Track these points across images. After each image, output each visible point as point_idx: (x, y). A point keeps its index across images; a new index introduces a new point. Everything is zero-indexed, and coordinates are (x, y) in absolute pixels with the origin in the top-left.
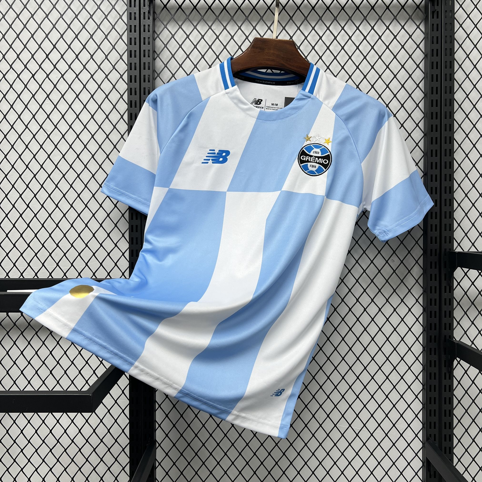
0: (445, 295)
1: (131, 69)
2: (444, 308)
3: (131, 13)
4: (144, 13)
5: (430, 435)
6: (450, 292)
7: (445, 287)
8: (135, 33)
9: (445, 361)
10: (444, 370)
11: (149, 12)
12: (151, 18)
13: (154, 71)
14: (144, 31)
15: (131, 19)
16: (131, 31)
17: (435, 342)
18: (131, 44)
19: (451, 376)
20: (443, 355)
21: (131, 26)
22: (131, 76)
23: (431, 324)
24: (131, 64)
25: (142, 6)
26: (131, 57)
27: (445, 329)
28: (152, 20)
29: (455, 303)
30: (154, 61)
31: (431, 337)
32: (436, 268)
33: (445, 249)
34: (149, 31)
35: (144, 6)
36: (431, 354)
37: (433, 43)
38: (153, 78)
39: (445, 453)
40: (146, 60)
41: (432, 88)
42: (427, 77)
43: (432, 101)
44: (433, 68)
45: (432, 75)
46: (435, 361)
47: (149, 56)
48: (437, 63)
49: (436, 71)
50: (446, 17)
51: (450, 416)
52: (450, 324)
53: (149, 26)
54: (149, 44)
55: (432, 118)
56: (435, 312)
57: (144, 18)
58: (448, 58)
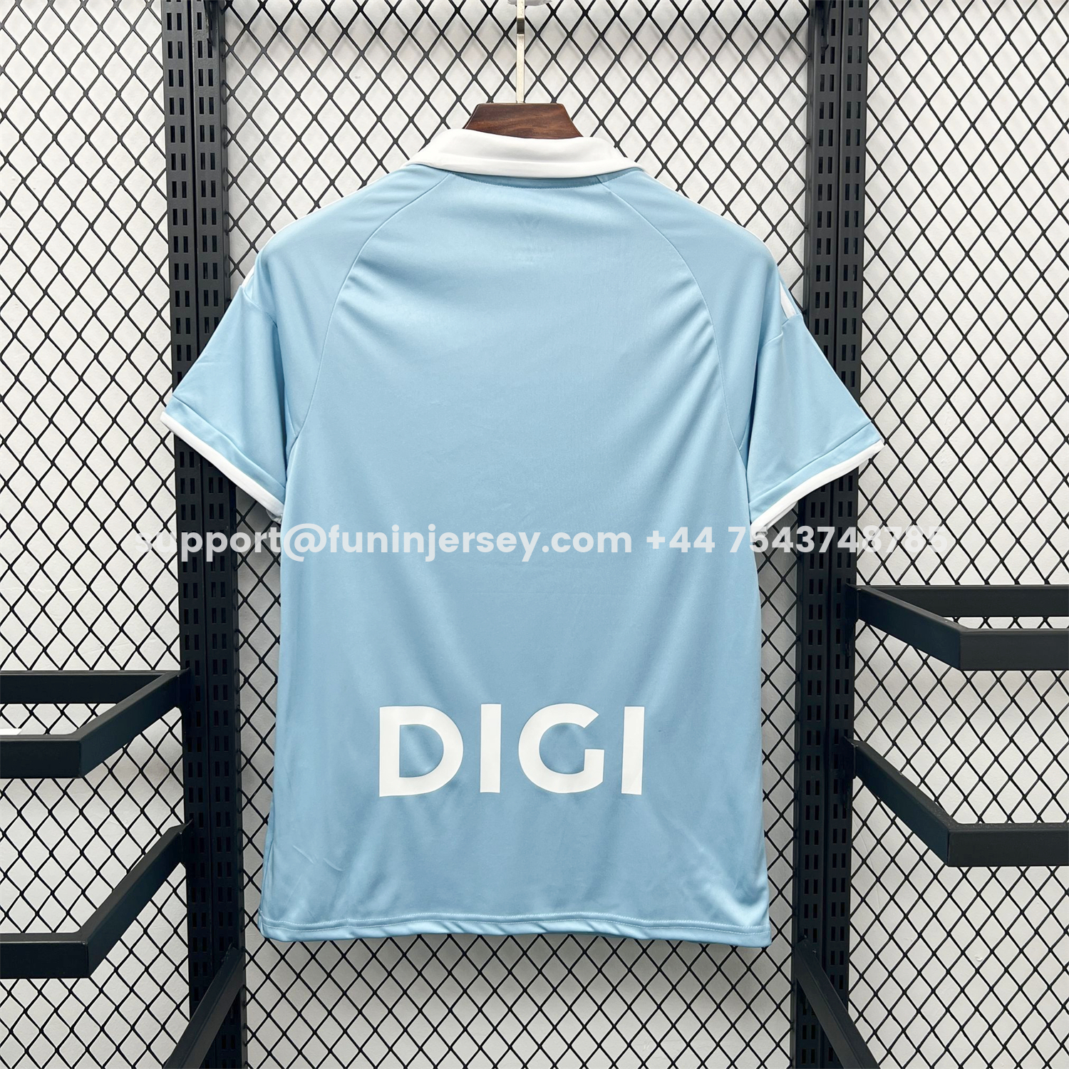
14: (201, 84)
34: (211, 84)
35: (199, 27)
36: (809, 768)
37: (822, 117)
38: (223, 187)
39: (833, 963)
40: (205, 147)
41: (820, 214)
42: (810, 189)
43: (819, 241)
44: (820, 171)
45: (820, 187)
46: (818, 783)
47: (212, 140)
48: (830, 159)
49: (827, 179)
50: (850, 61)
51: (843, 890)
52: (846, 706)
53: (210, 72)
54: (212, 112)
55: (818, 279)
56: (819, 683)
57: (200, 55)
58: (852, 151)
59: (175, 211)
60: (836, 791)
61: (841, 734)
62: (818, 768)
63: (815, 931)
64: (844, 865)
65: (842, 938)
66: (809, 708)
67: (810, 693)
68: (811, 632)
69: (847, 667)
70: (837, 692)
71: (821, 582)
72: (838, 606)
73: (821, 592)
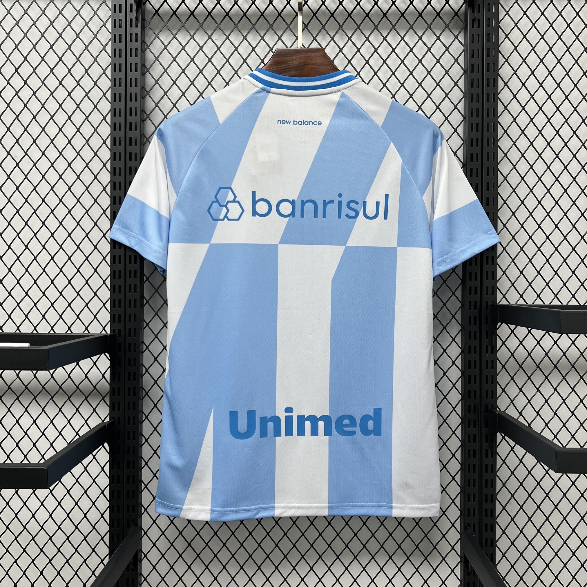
0: (486, 357)
1: (115, 86)
2: (485, 372)
3: (115, 20)
4: (131, 20)
5: (469, 525)
6: (492, 353)
7: (487, 347)
8: (120, 43)
9: (487, 436)
10: (485, 446)
11: (137, 19)
12: (139, 25)
13: (143, 88)
15: (115, 26)
16: (115, 41)
17: (475, 412)
18: (115, 56)
19: (494, 454)
20: (484, 429)
21: (115, 35)
22: (115, 94)
23: (469, 391)
24: (115, 80)
25: (129, 12)
26: (115, 71)
27: (487, 397)
28: (140, 28)
29: (499, 367)
30: (143, 76)
31: (469, 406)
32: (475, 323)
33: (487, 302)
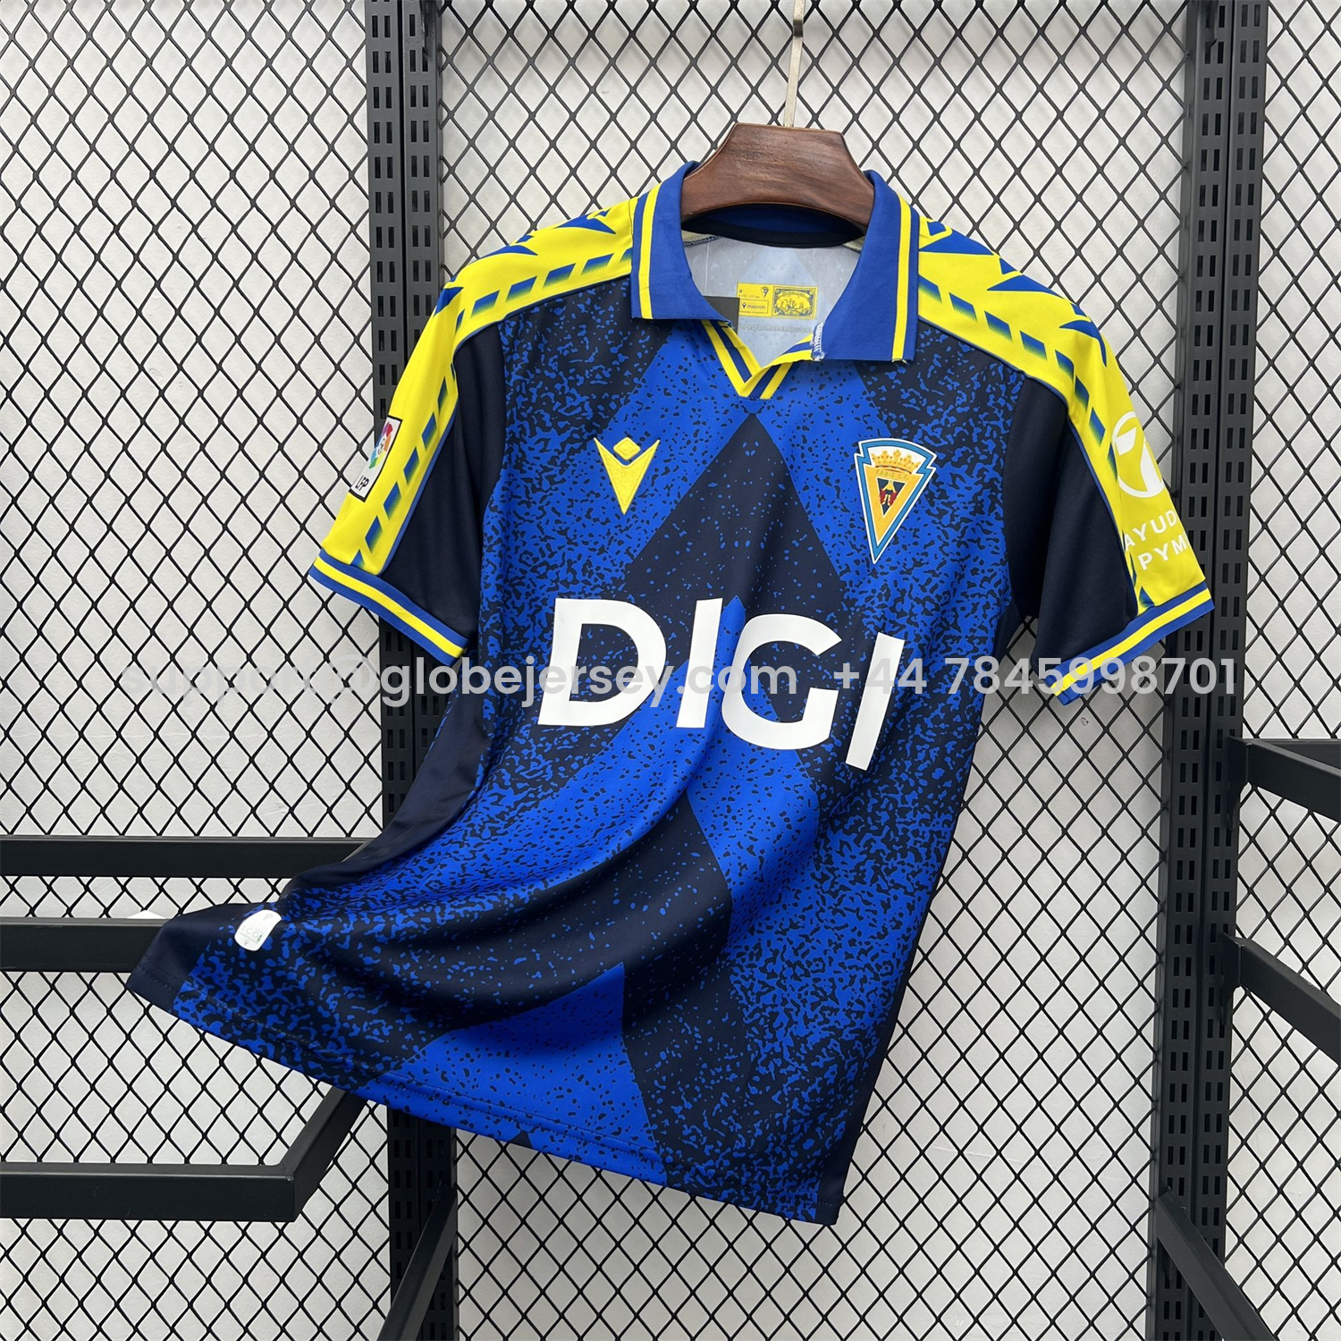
1: (379, 209)
3: (375, 55)
4: (413, 53)
5: (1170, 1181)
8: (389, 110)
9: (1211, 990)
10: (1208, 1013)
11: (424, 51)
12: (431, 65)
13: (442, 213)
14: (413, 104)
15: (376, 70)
17: (1189, 941)
18: (377, 140)
19: (1225, 1027)
20: (1207, 975)
21: (376, 90)
24: (378, 195)
25: (407, 34)
26: (378, 174)
27: (1214, 908)
28: (433, 73)
30: (441, 184)
31: (1178, 928)
34: (426, 104)
35: (412, 33)
36: (1176, 973)
37: (1205, 133)
38: (439, 234)
39: (1204, 1222)
40: (417, 184)
41: (1200, 259)
42: (1187, 227)
43: (1199, 294)
44: (1202, 204)
45: (1202, 224)
46: (1188, 992)
47: (426, 174)
48: (1215, 188)
49: (1210, 213)
50: (1243, 60)
51: (1219, 1130)
52: (1227, 895)
53: (425, 88)
54: (426, 139)
55: (1197, 344)
56: (1192, 864)
57: (413, 67)
58: (1245, 177)
59: (380, 265)
60: (1211, 1003)
61: (1220, 929)
62: (1188, 973)
63: (1182, 1181)
64: (1220, 1098)
65: (1217, 1192)
66: (1179, 896)
67: (1180, 877)
68: (1182, 799)
69: (1228, 843)
70: (1215, 876)
71: (1196, 733)
72: (1219, 765)
73: (1196, 747)
